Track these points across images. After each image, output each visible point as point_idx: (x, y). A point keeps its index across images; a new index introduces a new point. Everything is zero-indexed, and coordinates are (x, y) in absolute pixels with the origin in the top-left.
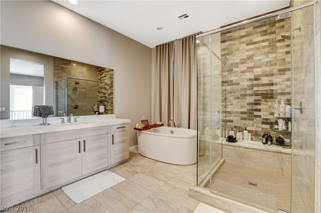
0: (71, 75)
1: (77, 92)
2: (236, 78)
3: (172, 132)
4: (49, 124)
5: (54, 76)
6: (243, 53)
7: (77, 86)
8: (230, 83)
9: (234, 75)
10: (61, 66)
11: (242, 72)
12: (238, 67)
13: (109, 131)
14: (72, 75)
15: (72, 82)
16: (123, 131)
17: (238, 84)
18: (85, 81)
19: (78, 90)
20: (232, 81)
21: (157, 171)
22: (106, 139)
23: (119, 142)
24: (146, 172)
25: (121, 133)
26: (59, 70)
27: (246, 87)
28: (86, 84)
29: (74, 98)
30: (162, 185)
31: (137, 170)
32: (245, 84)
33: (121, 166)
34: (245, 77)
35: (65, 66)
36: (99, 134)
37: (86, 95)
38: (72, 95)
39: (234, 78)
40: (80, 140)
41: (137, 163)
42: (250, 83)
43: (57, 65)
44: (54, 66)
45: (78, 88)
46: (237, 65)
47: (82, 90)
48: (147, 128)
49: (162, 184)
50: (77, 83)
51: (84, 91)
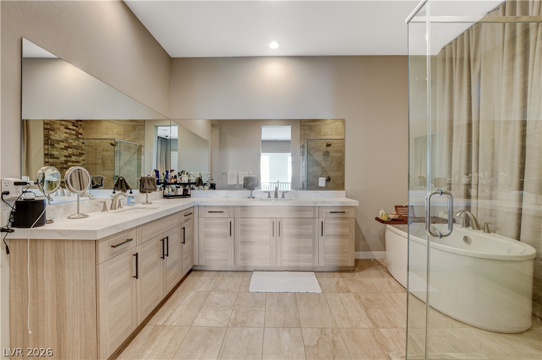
0: (321, 135)
1: (330, 158)
2: (57, 153)
3: (466, 239)
4: (253, 198)
5: (301, 139)
6: (62, 133)
7: (329, 149)
8: (52, 156)
9: (55, 150)
10: (308, 124)
11: (61, 149)
12: (59, 144)
13: (317, 214)
14: (322, 133)
15: (322, 143)
16: (343, 218)
17: (58, 158)
18: (340, 141)
19: (330, 154)
20: (54, 155)
21: (383, 304)
22: (312, 226)
23: (333, 235)
24: (363, 298)
25: (339, 221)
26: (306, 130)
27: (63, 162)
28: (341, 144)
29: (326, 166)
30: (365, 326)
31: (351, 288)
32: (63, 159)
33: (338, 274)
34: (63, 153)
35: (313, 124)
36: (300, 216)
37: (342, 161)
38: (322, 162)
39: (55, 153)
40: (275, 220)
41: (366, 279)
42: (65, 159)
43: (304, 124)
44: (301, 126)
45: (330, 152)
46: (58, 142)
47: (336, 154)
48: (402, 222)
49: (365, 324)
50: (328, 145)
51: (339, 155)
